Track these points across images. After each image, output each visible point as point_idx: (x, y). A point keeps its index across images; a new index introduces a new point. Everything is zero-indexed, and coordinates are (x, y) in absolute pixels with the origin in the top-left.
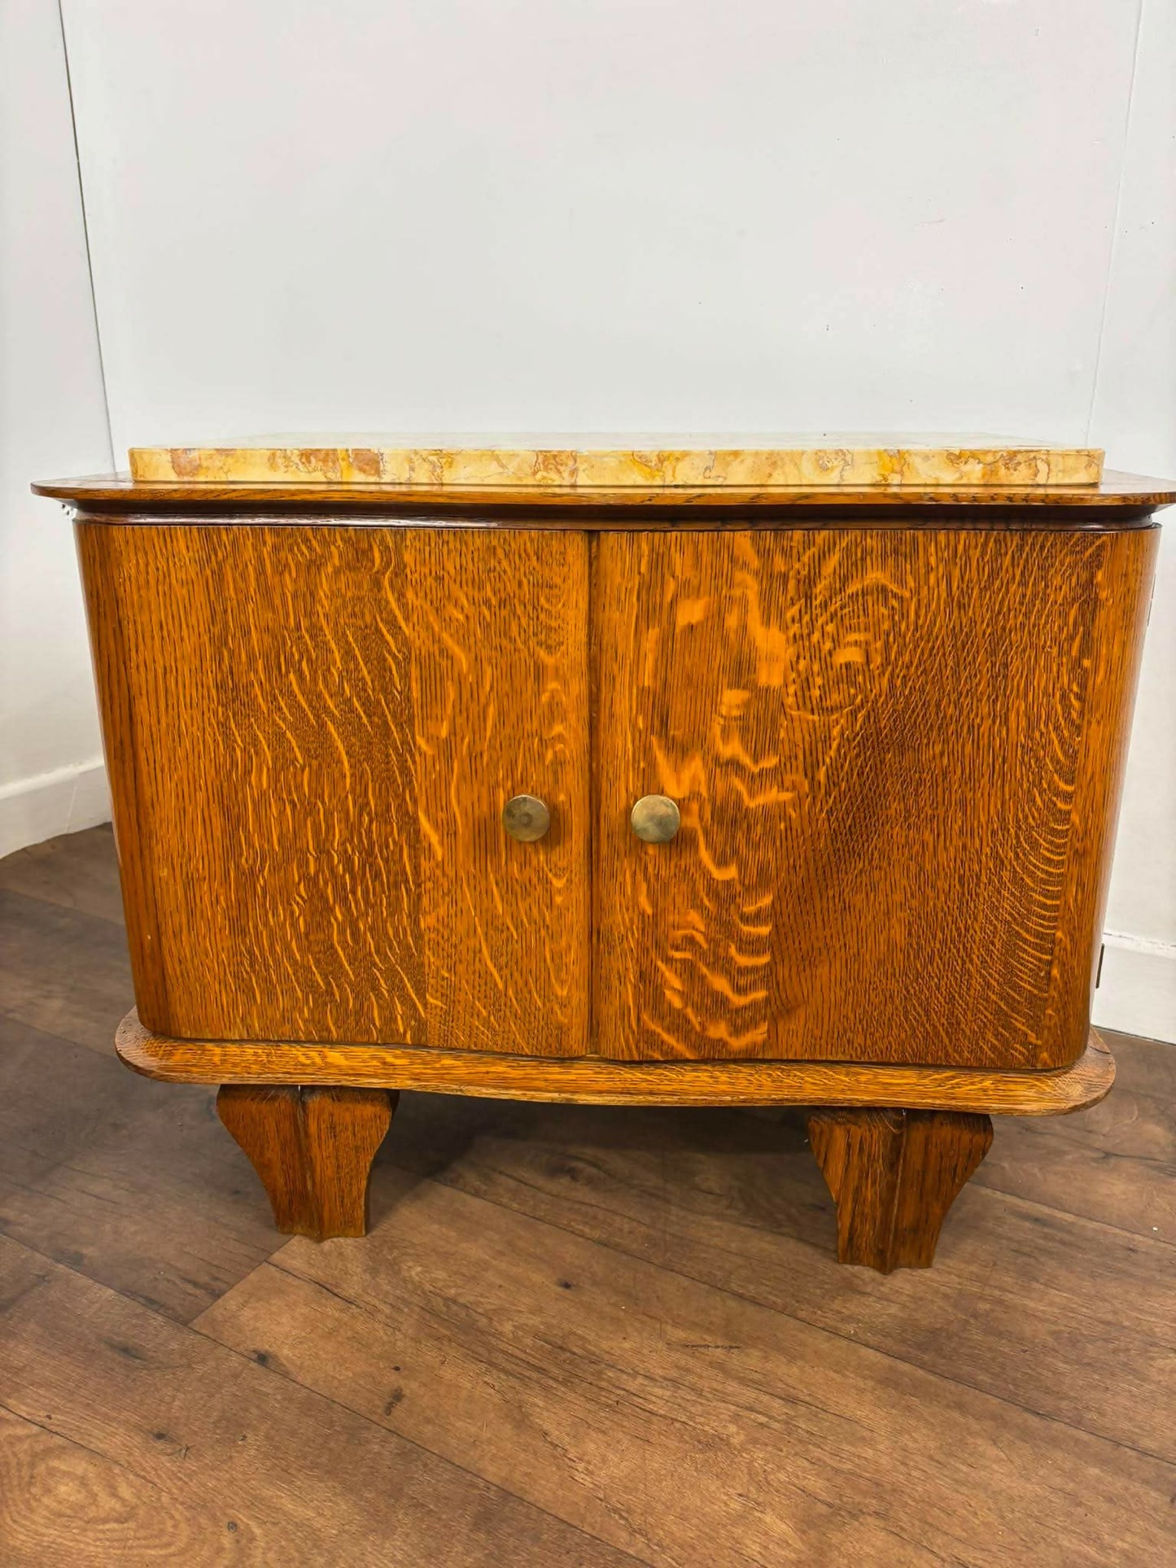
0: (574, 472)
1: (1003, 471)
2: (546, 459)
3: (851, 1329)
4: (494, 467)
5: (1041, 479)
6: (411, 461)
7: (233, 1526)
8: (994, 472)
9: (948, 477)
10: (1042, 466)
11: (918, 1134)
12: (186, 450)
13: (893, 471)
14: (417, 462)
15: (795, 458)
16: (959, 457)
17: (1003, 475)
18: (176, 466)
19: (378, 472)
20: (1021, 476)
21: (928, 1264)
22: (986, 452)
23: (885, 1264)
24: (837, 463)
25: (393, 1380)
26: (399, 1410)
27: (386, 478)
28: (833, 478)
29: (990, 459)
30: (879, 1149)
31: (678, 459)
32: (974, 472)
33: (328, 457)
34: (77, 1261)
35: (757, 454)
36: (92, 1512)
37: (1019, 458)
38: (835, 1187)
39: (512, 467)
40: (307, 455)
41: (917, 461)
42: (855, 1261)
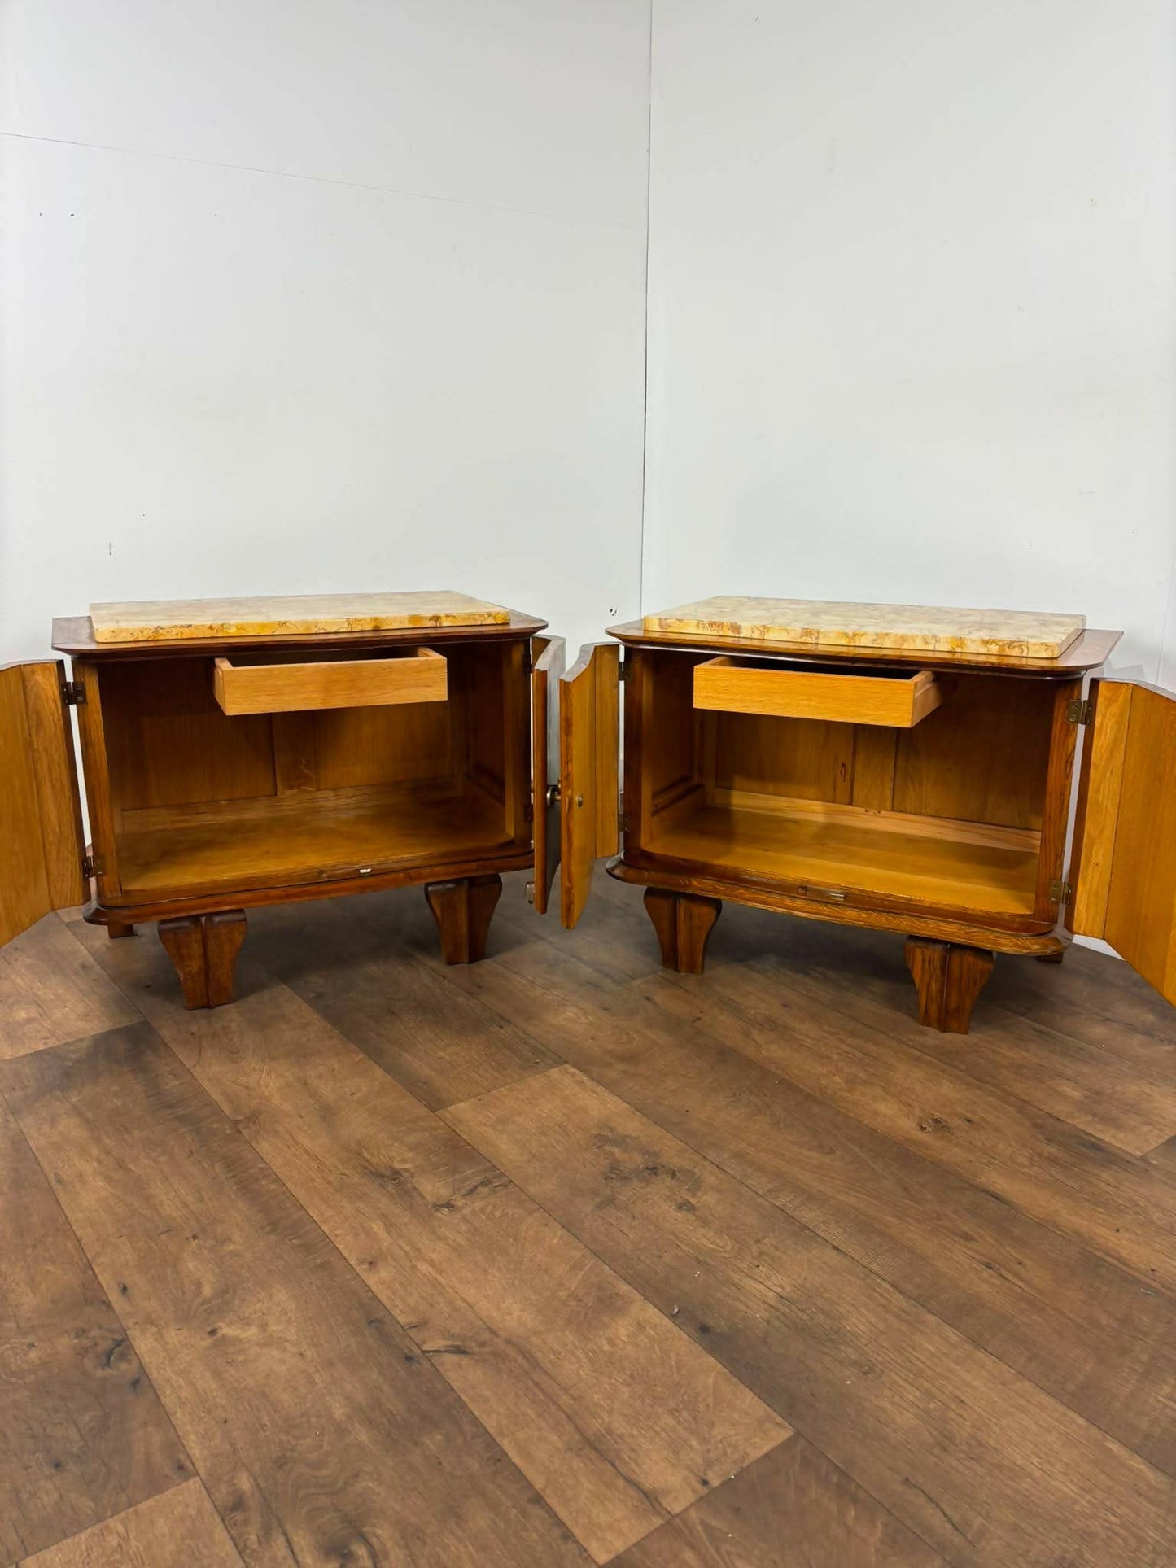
0: (817, 638)
1: (1007, 649)
2: (806, 632)
3: (911, 1043)
4: (786, 634)
5: (1025, 654)
6: (752, 629)
7: (628, 1034)
8: (1004, 649)
9: (983, 650)
10: (1025, 649)
11: (956, 957)
12: (666, 619)
13: (958, 646)
14: (755, 629)
15: (914, 638)
16: (987, 642)
17: (1008, 652)
18: (661, 625)
19: (739, 633)
20: (1016, 652)
21: (966, 1033)
22: (1000, 641)
23: (943, 1027)
24: (933, 641)
25: (700, 1015)
26: (699, 1022)
27: (742, 635)
28: (931, 647)
29: (1001, 644)
30: (937, 963)
31: (861, 635)
32: (994, 649)
33: (720, 625)
34: (579, 959)
35: (897, 635)
36: (578, 1021)
37: (1014, 644)
38: (917, 981)
39: (793, 634)
40: (712, 624)
41: (969, 643)
42: (929, 1025)
